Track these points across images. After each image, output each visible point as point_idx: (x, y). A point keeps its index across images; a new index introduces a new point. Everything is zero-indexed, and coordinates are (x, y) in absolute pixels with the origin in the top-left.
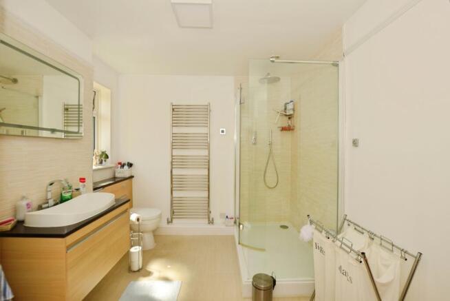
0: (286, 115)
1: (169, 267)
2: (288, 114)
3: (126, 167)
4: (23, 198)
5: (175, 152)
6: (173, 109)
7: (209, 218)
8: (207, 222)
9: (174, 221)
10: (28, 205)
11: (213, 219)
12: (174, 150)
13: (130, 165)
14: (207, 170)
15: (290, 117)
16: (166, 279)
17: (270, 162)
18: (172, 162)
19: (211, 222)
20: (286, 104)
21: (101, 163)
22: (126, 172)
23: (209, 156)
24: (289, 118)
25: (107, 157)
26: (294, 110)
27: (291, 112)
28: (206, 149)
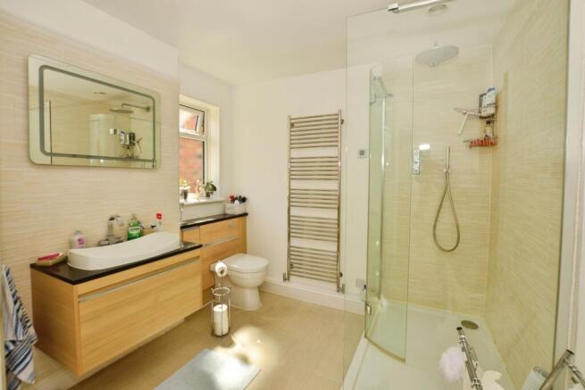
0: (481, 118)
1: (259, 341)
2: (484, 114)
3: (237, 202)
4: (78, 232)
5: (295, 185)
6: (292, 125)
7: (338, 283)
8: (336, 288)
9: (292, 278)
10: (80, 240)
11: (343, 286)
12: (292, 181)
13: (243, 200)
14: (336, 211)
15: (490, 120)
16: (244, 360)
17: (444, 203)
18: (289, 198)
19: (341, 289)
20: (481, 96)
21: (208, 195)
22: (237, 208)
23: (340, 191)
24: (488, 123)
25: (214, 189)
26: (496, 105)
27: (491, 111)
28: (336, 179)
